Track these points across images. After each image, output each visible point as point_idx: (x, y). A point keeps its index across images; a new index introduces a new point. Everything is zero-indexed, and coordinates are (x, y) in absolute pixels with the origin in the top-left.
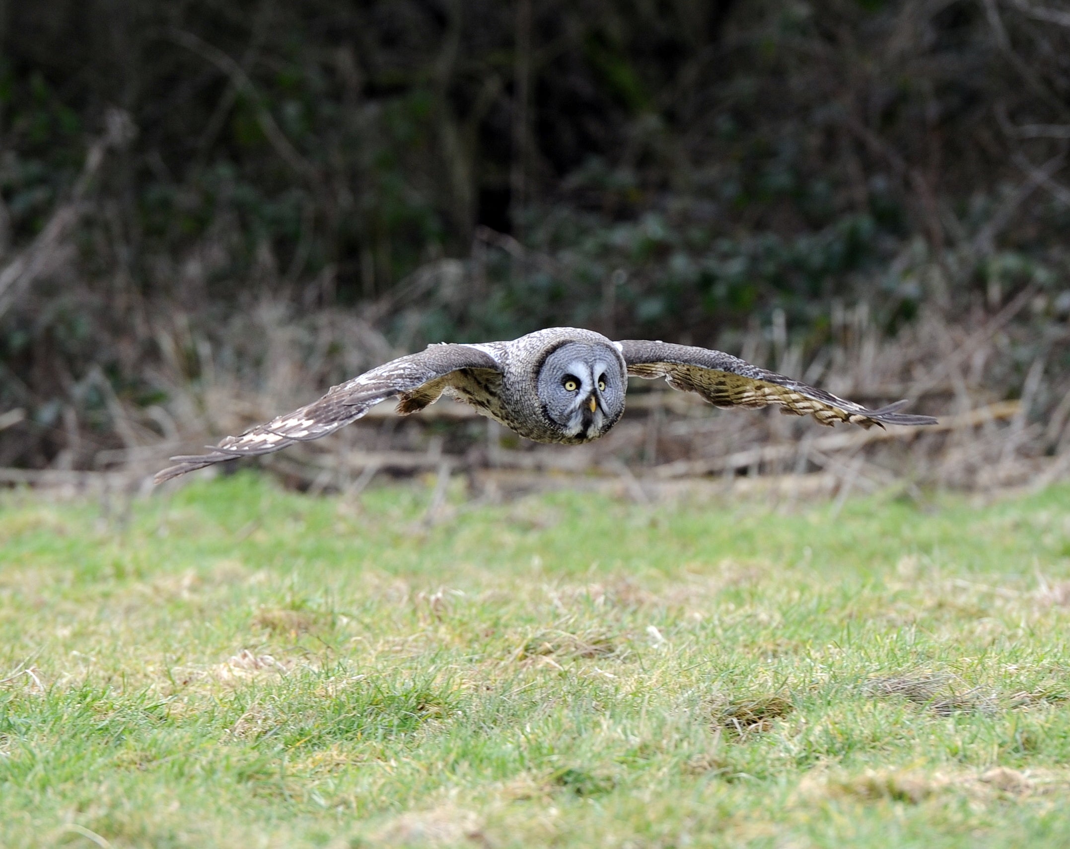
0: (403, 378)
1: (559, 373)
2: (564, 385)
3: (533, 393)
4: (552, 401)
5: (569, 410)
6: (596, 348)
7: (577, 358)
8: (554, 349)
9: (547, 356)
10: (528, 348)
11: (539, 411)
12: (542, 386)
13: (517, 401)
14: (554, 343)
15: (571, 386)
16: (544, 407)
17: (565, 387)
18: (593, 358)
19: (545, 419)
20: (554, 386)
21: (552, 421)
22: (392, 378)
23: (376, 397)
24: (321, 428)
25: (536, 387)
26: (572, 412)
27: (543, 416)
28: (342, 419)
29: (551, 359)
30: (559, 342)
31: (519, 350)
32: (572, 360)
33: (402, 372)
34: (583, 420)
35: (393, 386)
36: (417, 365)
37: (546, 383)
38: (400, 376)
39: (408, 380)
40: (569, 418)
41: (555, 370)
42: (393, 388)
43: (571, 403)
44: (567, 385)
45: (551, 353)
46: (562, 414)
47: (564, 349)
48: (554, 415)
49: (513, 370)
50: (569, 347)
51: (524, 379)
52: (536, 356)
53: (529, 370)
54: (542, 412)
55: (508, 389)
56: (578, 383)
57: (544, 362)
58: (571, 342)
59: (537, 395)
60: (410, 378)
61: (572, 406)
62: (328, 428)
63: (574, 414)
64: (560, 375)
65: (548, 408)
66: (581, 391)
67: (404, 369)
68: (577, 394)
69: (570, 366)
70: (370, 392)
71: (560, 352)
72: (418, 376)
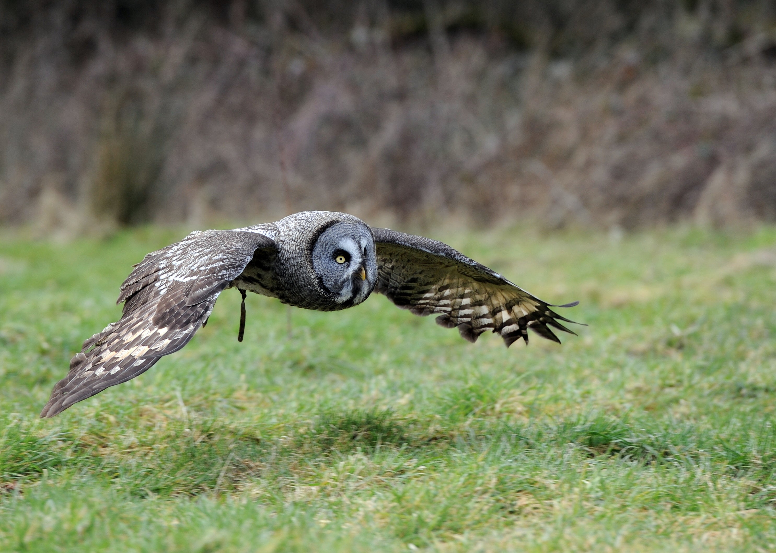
0: (227, 269)
1: (330, 249)
2: (335, 259)
3: (309, 267)
4: (326, 273)
5: (342, 279)
6: (359, 226)
7: (345, 235)
8: (324, 229)
9: (319, 235)
10: (299, 229)
11: (315, 282)
12: (316, 261)
13: (292, 274)
14: (323, 223)
15: (341, 259)
16: (320, 279)
17: (336, 261)
18: (359, 235)
19: (320, 289)
20: (328, 259)
21: (326, 290)
22: (216, 271)
23: (213, 292)
24: (179, 333)
25: (311, 262)
26: (344, 281)
27: (319, 286)
28: (195, 321)
29: (323, 237)
30: (328, 223)
31: (290, 230)
32: (341, 237)
33: (221, 263)
34: (353, 289)
35: (222, 279)
36: (232, 255)
37: (320, 257)
38: (223, 268)
39: (232, 269)
40: (341, 287)
41: (327, 247)
42: (223, 280)
43: (344, 274)
44: (338, 259)
45: (322, 232)
46: (336, 283)
47: (333, 228)
48: (329, 284)
49: (287, 247)
50: (337, 226)
51: (299, 255)
52: (309, 235)
53: (303, 247)
54: (318, 282)
55: (283, 264)
56: (348, 257)
57: (316, 240)
58: (338, 222)
59: (312, 268)
60: (233, 268)
61: (345, 276)
62: (186, 332)
63: (346, 283)
64: (331, 250)
65: (324, 280)
66: (352, 263)
67: (222, 260)
68: (348, 266)
69: (340, 242)
70: (205, 289)
71: (329, 231)
72: (238, 264)
